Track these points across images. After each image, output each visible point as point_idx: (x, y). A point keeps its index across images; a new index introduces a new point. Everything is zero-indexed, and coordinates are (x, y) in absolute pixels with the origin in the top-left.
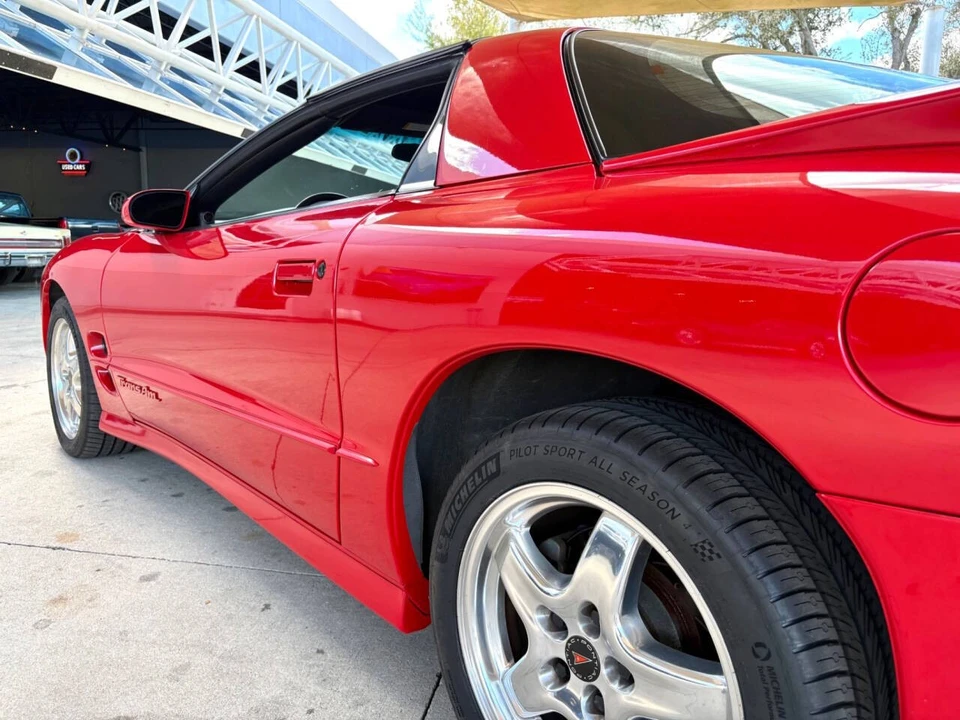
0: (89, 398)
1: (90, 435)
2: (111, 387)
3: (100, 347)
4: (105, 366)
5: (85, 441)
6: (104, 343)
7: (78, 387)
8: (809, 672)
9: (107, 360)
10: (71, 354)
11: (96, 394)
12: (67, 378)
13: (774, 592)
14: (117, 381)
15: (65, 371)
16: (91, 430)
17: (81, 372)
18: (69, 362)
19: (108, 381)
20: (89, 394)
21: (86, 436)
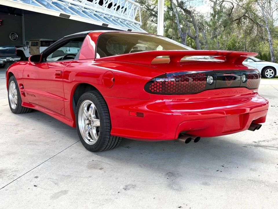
0: (19, 99)
1: (19, 107)
2: (25, 96)
3: (22, 87)
4: (23, 91)
5: (18, 109)
6: (23, 86)
7: (16, 97)
8: (104, 115)
9: (24, 89)
10: (14, 89)
11: (21, 98)
12: (13, 95)
13: (102, 108)
14: (26, 94)
15: (13, 93)
16: (19, 106)
17: (17, 93)
18: (14, 91)
19: (24, 94)
20: (19, 98)
21: (18, 108)
